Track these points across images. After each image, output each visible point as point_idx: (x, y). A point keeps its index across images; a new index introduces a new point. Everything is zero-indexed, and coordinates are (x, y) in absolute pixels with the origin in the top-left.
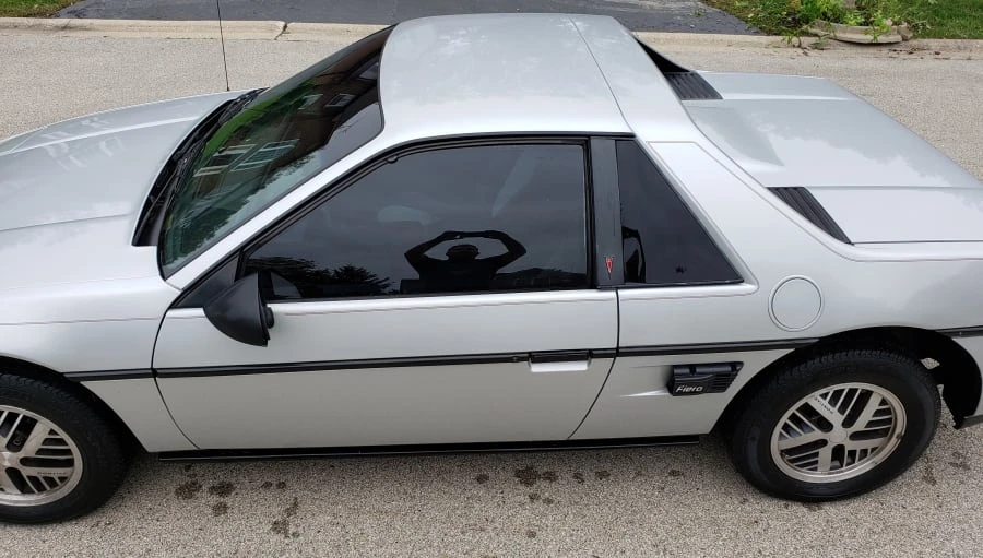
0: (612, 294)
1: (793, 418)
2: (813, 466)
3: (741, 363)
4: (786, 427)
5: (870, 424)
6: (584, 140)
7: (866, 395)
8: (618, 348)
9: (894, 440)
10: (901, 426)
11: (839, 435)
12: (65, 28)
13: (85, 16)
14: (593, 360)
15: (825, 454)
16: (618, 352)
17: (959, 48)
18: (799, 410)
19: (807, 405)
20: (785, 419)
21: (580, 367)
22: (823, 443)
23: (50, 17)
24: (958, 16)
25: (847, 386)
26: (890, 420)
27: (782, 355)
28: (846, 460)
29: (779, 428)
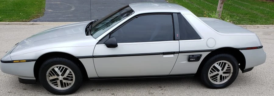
0: (178, 41)
1: (212, 69)
2: (216, 80)
3: (202, 55)
4: (211, 71)
5: (227, 70)
6: (172, 14)
7: (225, 63)
8: (179, 51)
9: (231, 74)
10: (232, 71)
11: (221, 73)
12: (32, 24)
13: (37, 22)
14: (175, 54)
15: (219, 77)
16: (179, 52)
17: (244, 27)
18: (213, 67)
19: (214, 66)
20: (210, 69)
21: (172, 56)
22: (218, 74)
23: (28, 22)
24: (244, 21)
25: (222, 61)
26: (230, 69)
27: (208, 53)
28: (223, 80)
29: (209, 72)
